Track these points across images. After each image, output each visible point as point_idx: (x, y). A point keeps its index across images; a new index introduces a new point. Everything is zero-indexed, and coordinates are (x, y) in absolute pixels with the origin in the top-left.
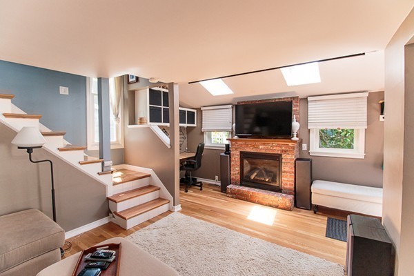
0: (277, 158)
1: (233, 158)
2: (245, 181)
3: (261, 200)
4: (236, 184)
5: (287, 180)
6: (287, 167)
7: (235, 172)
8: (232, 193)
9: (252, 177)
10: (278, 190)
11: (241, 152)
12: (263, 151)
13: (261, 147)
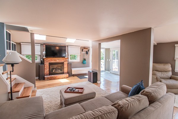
0: (63, 63)
1: (45, 66)
2: (51, 73)
3: (59, 78)
4: (47, 75)
5: (66, 70)
6: (66, 66)
7: (47, 71)
8: (47, 79)
9: (54, 71)
10: (63, 73)
11: (49, 63)
12: (58, 62)
13: (57, 60)
